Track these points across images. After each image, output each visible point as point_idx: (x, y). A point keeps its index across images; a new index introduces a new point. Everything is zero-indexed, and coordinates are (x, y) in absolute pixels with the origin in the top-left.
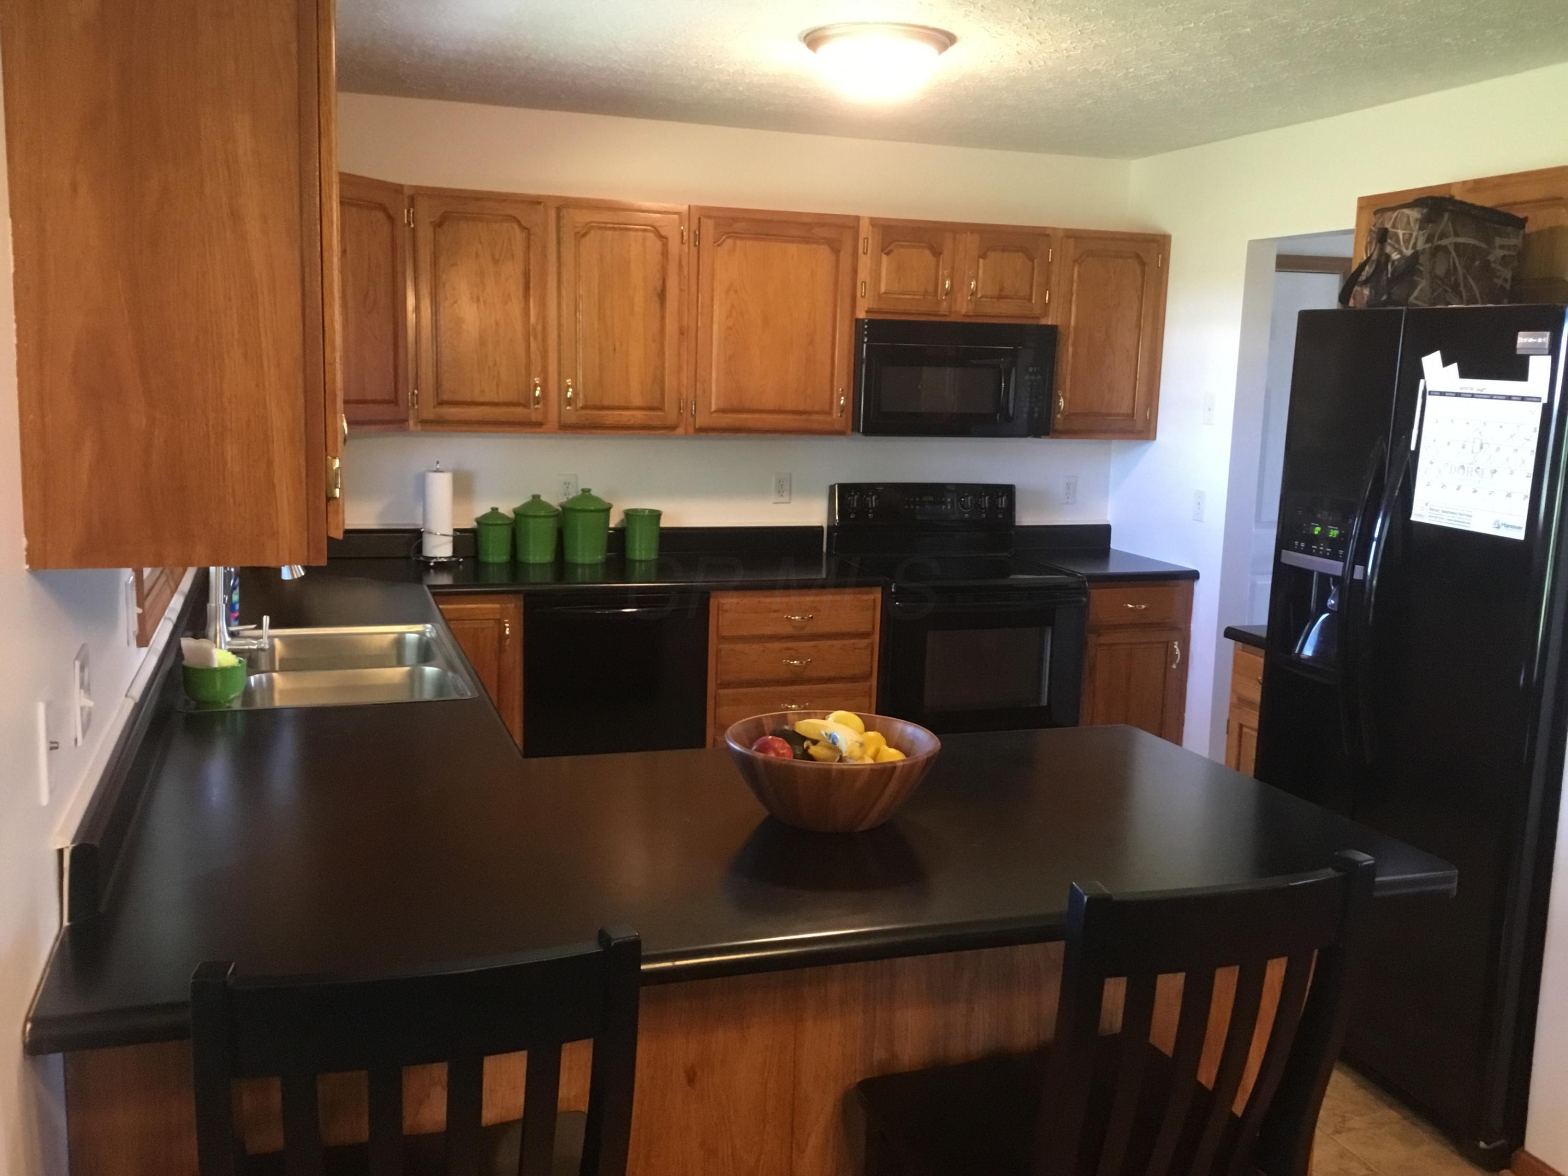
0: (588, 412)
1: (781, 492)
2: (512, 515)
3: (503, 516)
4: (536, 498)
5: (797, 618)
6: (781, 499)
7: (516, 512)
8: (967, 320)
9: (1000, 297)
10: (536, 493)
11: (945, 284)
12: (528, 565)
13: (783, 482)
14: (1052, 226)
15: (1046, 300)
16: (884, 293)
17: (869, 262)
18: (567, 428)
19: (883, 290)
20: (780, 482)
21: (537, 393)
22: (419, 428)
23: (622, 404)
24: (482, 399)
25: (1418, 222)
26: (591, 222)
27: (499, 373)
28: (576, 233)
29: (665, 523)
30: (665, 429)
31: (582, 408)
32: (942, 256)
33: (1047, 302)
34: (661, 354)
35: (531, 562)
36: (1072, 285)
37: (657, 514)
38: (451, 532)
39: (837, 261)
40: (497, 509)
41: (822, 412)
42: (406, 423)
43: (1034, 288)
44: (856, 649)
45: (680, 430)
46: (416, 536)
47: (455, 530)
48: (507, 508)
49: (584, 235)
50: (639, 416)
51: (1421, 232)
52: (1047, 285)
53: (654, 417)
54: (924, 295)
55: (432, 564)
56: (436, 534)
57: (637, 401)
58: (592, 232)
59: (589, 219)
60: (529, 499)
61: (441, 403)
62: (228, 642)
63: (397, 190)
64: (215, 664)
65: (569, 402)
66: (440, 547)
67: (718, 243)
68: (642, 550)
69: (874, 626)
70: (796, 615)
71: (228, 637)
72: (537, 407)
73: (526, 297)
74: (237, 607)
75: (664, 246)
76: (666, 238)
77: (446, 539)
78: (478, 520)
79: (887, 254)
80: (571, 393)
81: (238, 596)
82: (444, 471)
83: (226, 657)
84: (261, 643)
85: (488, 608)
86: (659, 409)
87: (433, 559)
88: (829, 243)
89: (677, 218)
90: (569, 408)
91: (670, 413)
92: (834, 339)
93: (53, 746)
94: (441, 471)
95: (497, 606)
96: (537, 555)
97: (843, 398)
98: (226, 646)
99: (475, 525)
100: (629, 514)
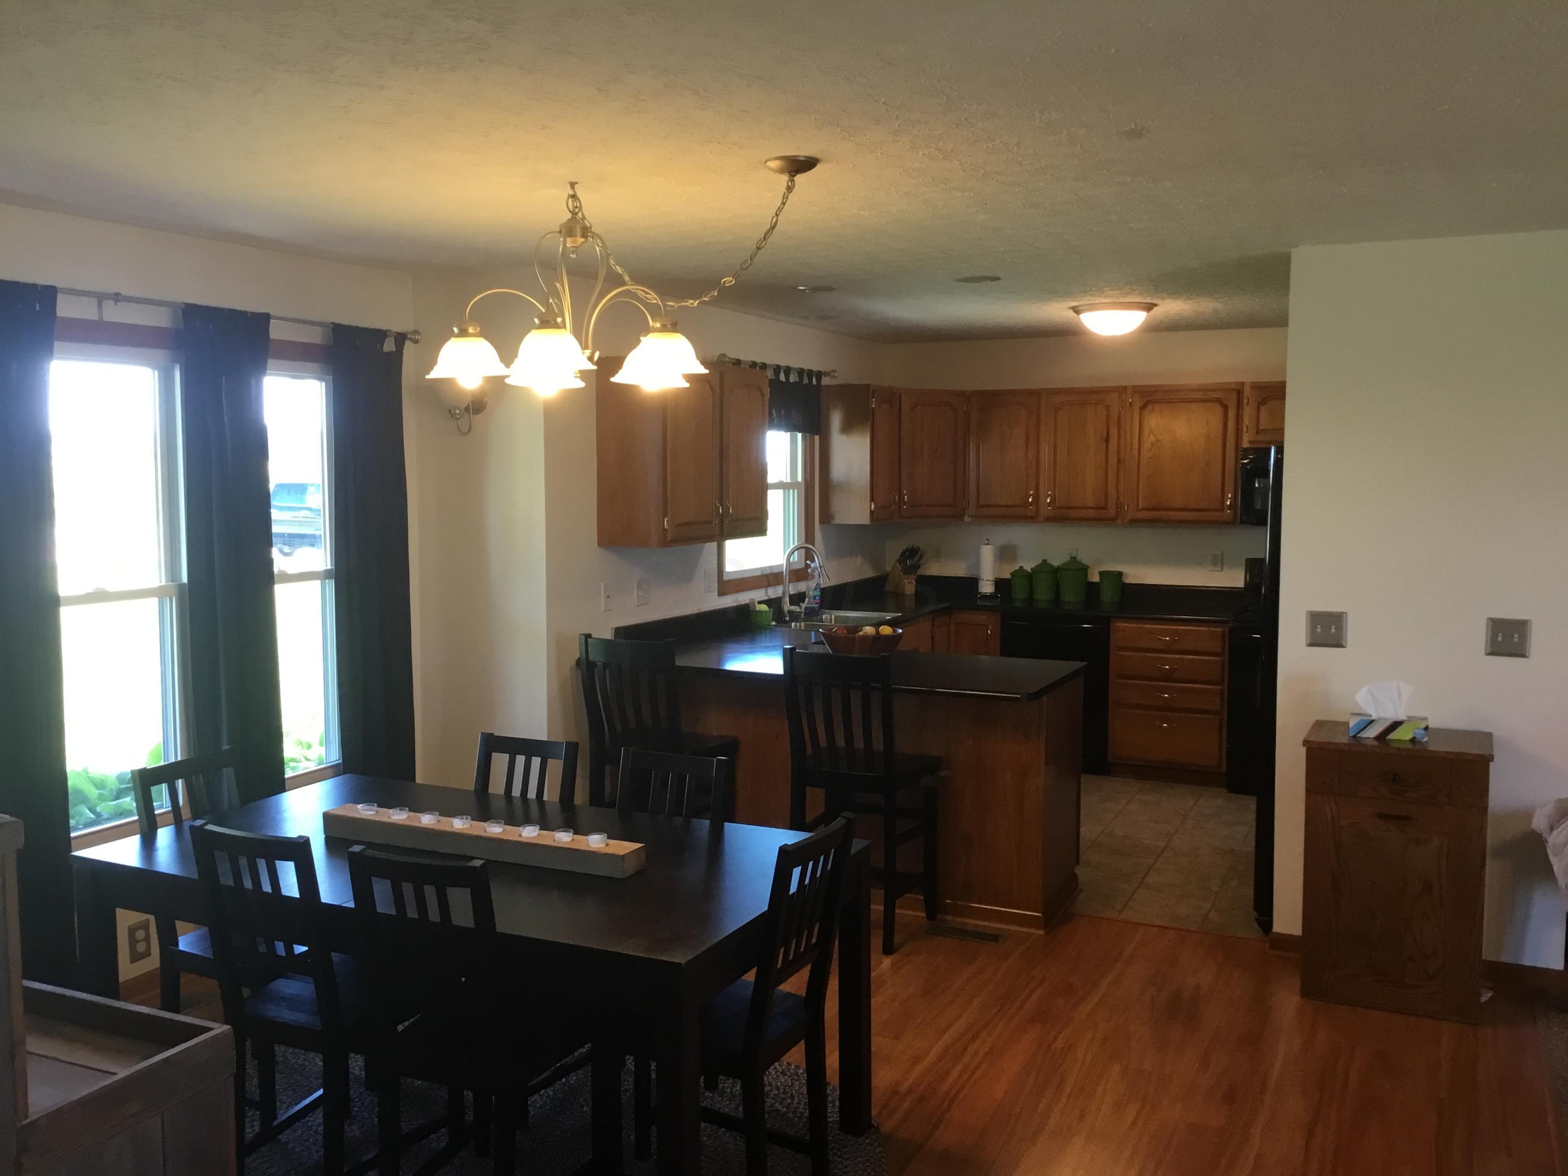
0: (1060, 510)
2: (1030, 571)
3: (1026, 571)
4: (1045, 561)
5: (1168, 638)
6: (1215, 569)
7: (1032, 569)
10: (1044, 559)
12: (1038, 600)
13: (1217, 557)
16: (1262, 430)
17: (1250, 411)
18: (1050, 519)
19: (1260, 428)
20: (1215, 557)
21: (1030, 500)
22: (970, 520)
23: (1082, 505)
24: (1001, 504)
26: (1065, 401)
27: (1010, 489)
28: (1056, 409)
29: (1125, 579)
30: (1109, 521)
31: (1057, 508)
34: (1106, 475)
35: (1040, 598)
37: (1121, 574)
38: (994, 580)
39: (1226, 413)
40: (1023, 567)
41: (1220, 510)
42: (964, 518)
44: (1210, 663)
45: (1119, 521)
46: (974, 582)
47: (996, 578)
48: (1028, 567)
49: (1060, 409)
50: (1091, 513)
53: (1100, 513)
55: (979, 596)
56: (984, 580)
57: (1090, 503)
58: (1065, 407)
59: (1063, 400)
60: (1041, 562)
61: (981, 506)
62: (788, 607)
63: (961, 394)
64: (758, 609)
65: (1049, 505)
66: (987, 588)
67: (1143, 408)
68: (1108, 595)
69: (1223, 649)
70: (1166, 637)
71: (789, 605)
72: (1031, 507)
73: (1027, 445)
74: (817, 598)
75: (1108, 411)
76: (1109, 406)
77: (991, 583)
78: (1011, 574)
79: (1263, 405)
80: (1050, 499)
81: (818, 593)
82: (990, 544)
83: (764, 607)
84: (801, 608)
85: (982, 618)
86: (1105, 508)
87: (982, 594)
88: (1219, 401)
89: (1116, 395)
90: (1050, 508)
91: (1112, 512)
92: (1224, 461)
93: (609, 597)
94: (988, 544)
95: (985, 617)
96: (1043, 595)
97: (1229, 500)
98: (787, 609)
99: (1009, 577)
100: (1101, 573)
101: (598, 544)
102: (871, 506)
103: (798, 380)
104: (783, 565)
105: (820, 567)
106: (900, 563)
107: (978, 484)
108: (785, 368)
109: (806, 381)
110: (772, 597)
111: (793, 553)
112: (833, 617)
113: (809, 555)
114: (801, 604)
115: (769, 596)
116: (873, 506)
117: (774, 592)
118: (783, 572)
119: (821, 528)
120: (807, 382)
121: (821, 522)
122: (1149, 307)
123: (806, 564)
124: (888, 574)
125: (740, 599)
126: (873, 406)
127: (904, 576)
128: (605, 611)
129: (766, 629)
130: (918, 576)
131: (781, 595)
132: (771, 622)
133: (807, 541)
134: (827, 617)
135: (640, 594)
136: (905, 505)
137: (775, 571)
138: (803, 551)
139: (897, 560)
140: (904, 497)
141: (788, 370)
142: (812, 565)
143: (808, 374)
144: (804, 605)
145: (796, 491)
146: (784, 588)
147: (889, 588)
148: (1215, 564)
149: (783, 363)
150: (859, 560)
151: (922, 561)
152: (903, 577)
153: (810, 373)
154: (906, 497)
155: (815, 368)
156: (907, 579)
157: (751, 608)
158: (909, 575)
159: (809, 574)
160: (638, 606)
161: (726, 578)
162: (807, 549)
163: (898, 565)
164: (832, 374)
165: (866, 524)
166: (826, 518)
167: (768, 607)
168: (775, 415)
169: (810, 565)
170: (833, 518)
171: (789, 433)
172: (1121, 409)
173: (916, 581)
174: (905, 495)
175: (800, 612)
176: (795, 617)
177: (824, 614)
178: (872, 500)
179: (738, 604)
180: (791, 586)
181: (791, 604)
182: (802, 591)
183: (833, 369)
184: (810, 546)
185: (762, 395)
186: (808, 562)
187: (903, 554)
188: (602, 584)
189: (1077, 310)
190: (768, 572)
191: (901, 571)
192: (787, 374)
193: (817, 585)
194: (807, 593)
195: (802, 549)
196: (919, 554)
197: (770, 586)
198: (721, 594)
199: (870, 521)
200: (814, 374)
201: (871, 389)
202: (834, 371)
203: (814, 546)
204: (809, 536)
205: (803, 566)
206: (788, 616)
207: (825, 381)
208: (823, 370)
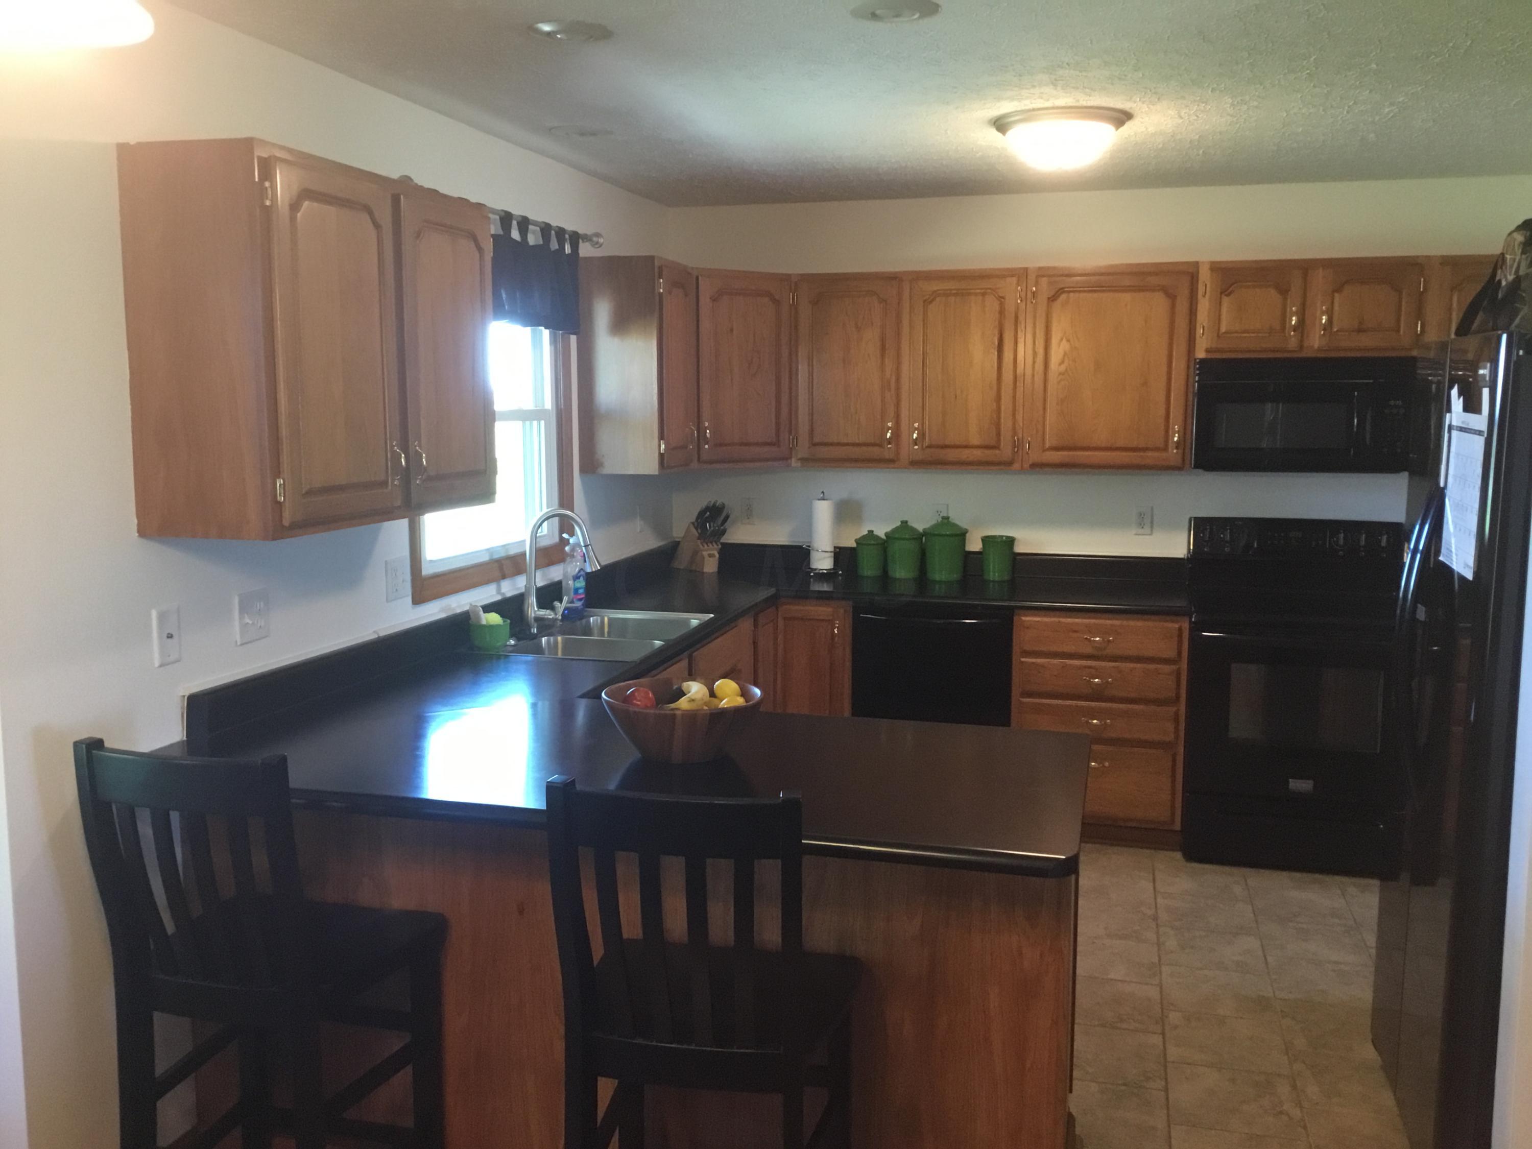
0: (933, 450)
1: (1142, 525)
2: (883, 537)
3: (878, 537)
4: (904, 523)
5: (1098, 639)
6: (1140, 531)
7: (887, 534)
8: (1319, 355)
9: (1360, 330)
10: (905, 519)
11: (1292, 320)
12: (895, 579)
13: (1144, 515)
14: (1425, 254)
15: (1417, 331)
16: (1225, 333)
17: (1207, 304)
18: (917, 464)
19: (1223, 329)
20: (1141, 515)
21: (889, 435)
22: (799, 464)
23: (964, 444)
24: (845, 441)
25: (1521, 246)
26: (938, 290)
27: (859, 419)
28: (925, 301)
29: (1019, 549)
30: (1003, 465)
31: (927, 447)
32: (1290, 292)
33: (1419, 332)
34: (998, 399)
35: (897, 577)
36: (1451, 314)
37: (1011, 540)
38: (833, 550)
39: (1173, 307)
40: (872, 531)
41: (1157, 449)
42: (789, 461)
43: (1403, 318)
44: (1159, 674)
45: (1017, 466)
46: (802, 553)
47: (835, 548)
48: (881, 531)
49: (931, 302)
50: (978, 454)
51: (1524, 256)
52: (1419, 314)
53: (990, 454)
54: (1269, 333)
55: (812, 574)
56: (818, 551)
57: (975, 441)
58: (938, 299)
59: (935, 288)
60: (899, 524)
61: (815, 445)
62: (535, 612)
63: (785, 278)
64: (484, 622)
65: (915, 442)
66: (823, 562)
67: (1052, 299)
68: (995, 571)
69: (1180, 653)
70: (1096, 637)
71: (536, 609)
72: (889, 446)
73: (883, 356)
74: (581, 591)
75: (1002, 305)
76: (1003, 298)
77: (827, 555)
78: (857, 541)
79: (1228, 295)
80: (918, 434)
81: (581, 583)
82: (826, 500)
83: (494, 618)
84: (556, 614)
85: (822, 611)
86: (996, 447)
87: (817, 571)
88: (1165, 290)
89: (1014, 280)
90: (916, 447)
91: (1006, 451)
92: (1169, 379)
93: (170, 636)
94: (823, 499)
95: (830, 610)
96: (902, 571)
97: (1177, 435)
98: (533, 615)
99: (854, 545)
100: (986, 540)
101: (139, 531)
102: (660, 446)
103: (541, 242)
104: (524, 541)
105: (586, 546)
106: (696, 529)
107: (812, 414)
108: (520, 219)
109: (554, 245)
110: (509, 595)
111: (541, 525)
112: (606, 619)
113: (566, 525)
114: (557, 604)
115: (503, 594)
116: (663, 447)
117: (510, 588)
118: (524, 554)
119: (584, 483)
120: (557, 247)
121: (583, 470)
122: (1121, 118)
123: (561, 539)
124: (678, 543)
125: (454, 605)
126: (661, 291)
127: (703, 546)
128: (161, 666)
129: (499, 657)
130: (723, 544)
131: (523, 590)
132: (508, 641)
133: (562, 505)
134: (597, 620)
135: (248, 620)
136: (707, 443)
137: (512, 552)
138: (556, 520)
139: (693, 523)
140: (706, 432)
141: (524, 223)
142: (572, 541)
143: (557, 234)
144: (560, 607)
145: (542, 423)
146: (529, 581)
147: (681, 562)
148: (1141, 525)
149: (517, 211)
150: (638, 524)
151: (727, 524)
152: (701, 546)
153: (561, 232)
154: (708, 431)
155: (569, 227)
156: (706, 550)
157: (473, 620)
158: (710, 545)
159: (567, 554)
160: (242, 645)
161: (427, 570)
162: (561, 516)
163: (694, 530)
164: (595, 239)
165: (651, 473)
166: (590, 464)
167: (502, 616)
168: (504, 296)
169: (568, 540)
170: (601, 465)
171: (529, 328)
172: (1019, 301)
173: (719, 553)
174: (706, 428)
175: (555, 620)
176: (546, 627)
177: (592, 616)
178: (661, 437)
179: (450, 613)
180: (539, 574)
181: (541, 606)
182: (557, 579)
183: (598, 231)
184: (569, 513)
185: (480, 249)
186: (565, 536)
187: (701, 514)
188: (154, 614)
189: (1001, 125)
190: (502, 554)
191: (699, 539)
192: (523, 230)
193: (579, 572)
194: (564, 584)
195: (554, 518)
196: (724, 515)
197: (504, 577)
198: (419, 598)
199: (659, 470)
200: (567, 236)
201: (657, 263)
202: (598, 235)
203: (573, 511)
204: (565, 498)
205: (557, 539)
206: (536, 625)
207: (585, 250)
208: (580, 232)
